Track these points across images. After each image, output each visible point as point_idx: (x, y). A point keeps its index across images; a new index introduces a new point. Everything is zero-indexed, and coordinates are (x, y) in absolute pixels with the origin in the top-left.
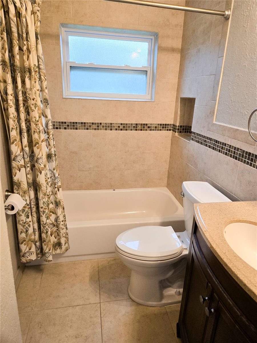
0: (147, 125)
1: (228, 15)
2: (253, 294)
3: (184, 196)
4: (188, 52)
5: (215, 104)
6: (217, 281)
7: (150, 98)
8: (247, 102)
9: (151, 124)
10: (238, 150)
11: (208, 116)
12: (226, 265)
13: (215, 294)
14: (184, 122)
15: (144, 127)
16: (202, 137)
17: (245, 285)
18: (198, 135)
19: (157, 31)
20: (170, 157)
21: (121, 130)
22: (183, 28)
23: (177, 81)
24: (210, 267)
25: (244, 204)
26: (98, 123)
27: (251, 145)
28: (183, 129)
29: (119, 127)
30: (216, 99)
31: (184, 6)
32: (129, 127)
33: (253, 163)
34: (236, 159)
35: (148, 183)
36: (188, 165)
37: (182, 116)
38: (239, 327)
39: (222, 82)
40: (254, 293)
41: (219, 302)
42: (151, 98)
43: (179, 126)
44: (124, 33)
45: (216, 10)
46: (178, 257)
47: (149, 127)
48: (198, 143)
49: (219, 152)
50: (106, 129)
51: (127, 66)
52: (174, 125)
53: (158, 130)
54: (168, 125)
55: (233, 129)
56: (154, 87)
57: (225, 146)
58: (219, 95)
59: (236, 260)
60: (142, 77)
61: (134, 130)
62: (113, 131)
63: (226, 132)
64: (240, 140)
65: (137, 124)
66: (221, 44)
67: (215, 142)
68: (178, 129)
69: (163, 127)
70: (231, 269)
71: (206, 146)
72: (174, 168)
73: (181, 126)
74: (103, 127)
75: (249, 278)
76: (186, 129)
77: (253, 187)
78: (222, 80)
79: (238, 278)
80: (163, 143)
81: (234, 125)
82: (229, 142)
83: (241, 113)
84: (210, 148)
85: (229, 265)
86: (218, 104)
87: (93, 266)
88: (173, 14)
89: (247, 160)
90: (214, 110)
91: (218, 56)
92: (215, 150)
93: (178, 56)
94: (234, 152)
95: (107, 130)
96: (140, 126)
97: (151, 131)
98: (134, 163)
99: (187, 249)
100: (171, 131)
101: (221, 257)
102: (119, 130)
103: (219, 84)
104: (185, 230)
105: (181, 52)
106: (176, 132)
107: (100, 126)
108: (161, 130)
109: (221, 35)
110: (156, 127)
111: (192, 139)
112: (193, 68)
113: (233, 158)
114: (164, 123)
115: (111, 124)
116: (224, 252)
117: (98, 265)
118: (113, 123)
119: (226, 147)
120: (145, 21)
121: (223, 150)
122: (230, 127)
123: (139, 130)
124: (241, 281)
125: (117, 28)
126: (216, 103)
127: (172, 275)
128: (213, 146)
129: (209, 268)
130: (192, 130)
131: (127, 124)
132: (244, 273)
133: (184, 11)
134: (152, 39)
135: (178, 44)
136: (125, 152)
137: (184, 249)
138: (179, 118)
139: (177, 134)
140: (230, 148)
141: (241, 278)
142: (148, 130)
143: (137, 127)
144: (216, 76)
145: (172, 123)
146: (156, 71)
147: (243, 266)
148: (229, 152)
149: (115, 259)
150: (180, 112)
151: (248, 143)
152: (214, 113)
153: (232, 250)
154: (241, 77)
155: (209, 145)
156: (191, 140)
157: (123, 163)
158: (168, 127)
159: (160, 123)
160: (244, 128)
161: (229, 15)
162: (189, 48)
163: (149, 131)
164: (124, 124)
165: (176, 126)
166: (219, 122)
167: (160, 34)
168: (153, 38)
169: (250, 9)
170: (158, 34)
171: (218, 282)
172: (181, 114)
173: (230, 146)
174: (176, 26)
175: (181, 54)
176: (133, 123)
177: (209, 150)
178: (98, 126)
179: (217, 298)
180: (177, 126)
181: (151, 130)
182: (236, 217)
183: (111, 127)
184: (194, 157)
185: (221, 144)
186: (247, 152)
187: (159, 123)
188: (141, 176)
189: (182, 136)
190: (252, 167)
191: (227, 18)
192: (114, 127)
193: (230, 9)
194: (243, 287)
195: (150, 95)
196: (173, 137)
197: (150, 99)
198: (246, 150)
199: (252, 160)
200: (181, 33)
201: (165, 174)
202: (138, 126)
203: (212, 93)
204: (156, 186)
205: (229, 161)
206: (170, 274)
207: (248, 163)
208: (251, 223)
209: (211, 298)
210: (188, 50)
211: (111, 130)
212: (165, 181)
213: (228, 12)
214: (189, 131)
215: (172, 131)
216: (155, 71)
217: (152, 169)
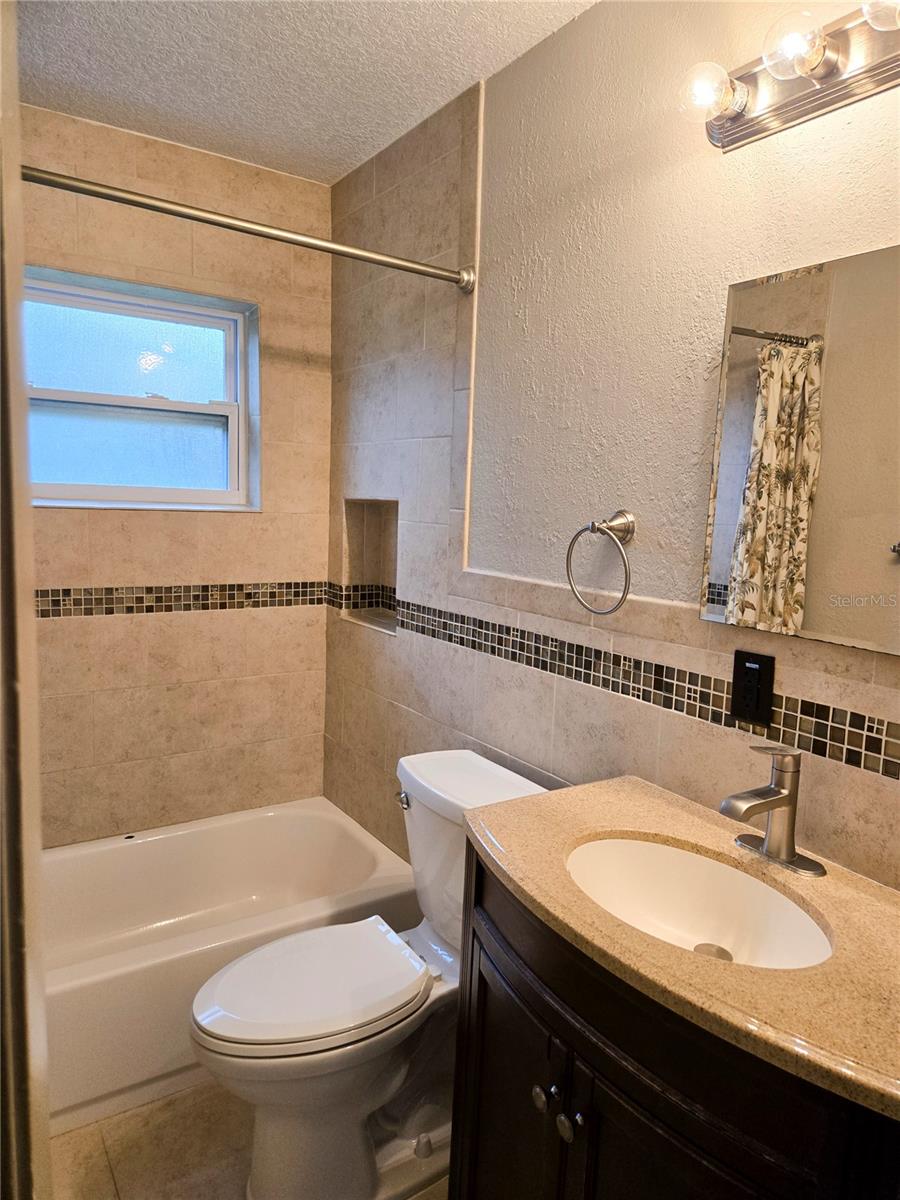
0: (240, 587)
1: (468, 281)
2: (689, 1006)
3: (408, 804)
4: (357, 368)
5: (463, 519)
6: (578, 1021)
7: (243, 501)
8: (551, 510)
9: (256, 586)
10: (546, 643)
11: (444, 552)
12: (604, 954)
13: (578, 1063)
14: (362, 575)
15: (232, 597)
16: (435, 616)
17: (665, 991)
18: (419, 611)
19: (253, 300)
20: (328, 692)
21: (150, 609)
22: (330, 297)
23: (328, 448)
24: (550, 988)
25: (592, 789)
26: (55, 592)
27: (579, 626)
28: (363, 597)
29: (140, 600)
30: (464, 505)
31: (327, 241)
32: (178, 598)
33: (592, 673)
34: (544, 668)
35: (256, 791)
36: (397, 707)
37: (356, 557)
38: (662, 1129)
39: (473, 458)
40: (690, 1004)
41: (597, 1081)
42: (249, 502)
43: (348, 588)
44: (143, 295)
45: (431, 264)
46: (421, 1010)
47: (249, 596)
48: (423, 633)
49: (493, 652)
50: (89, 612)
51: (154, 396)
52: (331, 585)
53: (281, 603)
54: (312, 585)
55: (526, 583)
56: (255, 465)
57: (508, 633)
58: (471, 494)
59: (624, 936)
60: (213, 434)
61: (196, 608)
62: (115, 615)
63: (506, 595)
64: (549, 613)
65: (205, 588)
66: (457, 356)
67: (474, 625)
68: (348, 597)
69: (297, 594)
70: (620, 962)
71: (450, 640)
72: (346, 724)
73: (356, 588)
74: (77, 602)
75: (669, 970)
76: (371, 596)
77: (602, 739)
78: (473, 452)
79: (641, 978)
80: (299, 645)
81: (525, 576)
82: (518, 621)
83: (540, 539)
84: (462, 644)
85: (610, 951)
86: (470, 517)
87: (81, 1155)
88: (298, 258)
89: (574, 668)
90: (461, 535)
91: (453, 387)
92: (480, 649)
93: (324, 379)
94: (537, 649)
95: (92, 614)
96: (217, 595)
97: (258, 606)
98: (202, 723)
99: (441, 980)
100: (322, 603)
101: (586, 937)
102: (140, 610)
103: (466, 463)
104: (422, 917)
105: (332, 368)
106: (341, 608)
107: (64, 600)
108: (291, 604)
109: (454, 331)
110: (273, 595)
111: (403, 624)
112: (381, 413)
113: (536, 666)
114: (300, 581)
115: (109, 591)
116: (589, 921)
117: (104, 1143)
118: (117, 589)
119: (511, 638)
120: (213, 265)
121: (503, 648)
122: (516, 581)
123: (214, 606)
124: (653, 985)
125: (118, 280)
126: (463, 515)
127: (404, 1083)
128: (471, 638)
129: (547, 989)
130: (399, 596)
131: (169, 589)
132: (653, 961)
133: (330, 255)
134: (236, 321)
135: (320, 341)
136: (168, 689)
137: (435, 978)
138: (346, 561)
139: (344, 612)
140: (522, 637)
141: (650, 977)
142: (246, 604)
143: (206, 598)
144: (457, 438)
145: (323, 577)
146: (261, 419)
147: (645, 945)
148: (522, 649)
149: (169, 1104)
150: (349, 543)
151: (570, 621)
152: (461, 542)
153: (605, 912)
154: (526, 444)
155: (460, 635)
156: (398, 628)
157: (160, 728)
158: (312, 594)
159: (284, 581)
160: (553, 578)
161: (474, 283)
162: (359, 359)
163: (250, 609)
164: (159, 589)
165: (341, 587)
166: (480, 566)
167: (264, 309)
168: (239, 317)
169: (528, 276)
170: (257, 309)
171: (582, 1020)
172: (351, 550)
173: (523, 632)
174: (312, 290)
175: (332, 373)
176: (192, 584)
177: (460, 651)
178: (56, 603)
179: (587, 1071)
180: (344, 588)
181: (256, 605)
182: (585, 827)
183: (110, 601)
184: (413, 677)
185: (494, 630)
186: (571, 646)
187: (282, 582)
188: (230, 769)
189: (365, 619)
190: (591, 685)
191: (467, 291)
192: (120, 600)
193: (473, 267)
194: (660, 1000)
195: (243, 491)
196: (332, 623)
197: (243, 505)
198: (568, 639)
199: (588, 666)
200: (327, 311)
201: (317, 750)
202: (212, 595)
203: (448, 487)
204: (287, 797)
205: (526, 676)
206: (397, 1081)
207: (578, 676)
208: (625, 836)
209: (567, 1082)
210: (356, 362)
211: (110, 611)
212: (318, 775)
213: (469, 274)
214: (383, 602)
215: (325, 605)
216: (256, 418)
217: (269, 740)
